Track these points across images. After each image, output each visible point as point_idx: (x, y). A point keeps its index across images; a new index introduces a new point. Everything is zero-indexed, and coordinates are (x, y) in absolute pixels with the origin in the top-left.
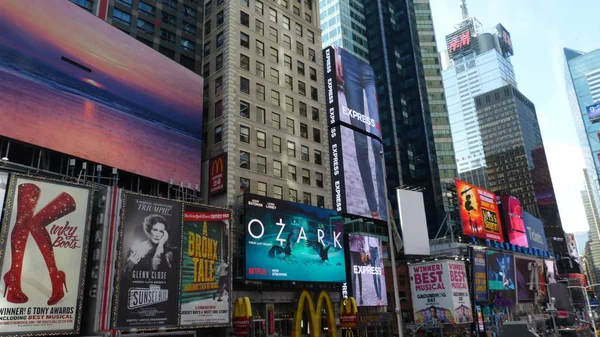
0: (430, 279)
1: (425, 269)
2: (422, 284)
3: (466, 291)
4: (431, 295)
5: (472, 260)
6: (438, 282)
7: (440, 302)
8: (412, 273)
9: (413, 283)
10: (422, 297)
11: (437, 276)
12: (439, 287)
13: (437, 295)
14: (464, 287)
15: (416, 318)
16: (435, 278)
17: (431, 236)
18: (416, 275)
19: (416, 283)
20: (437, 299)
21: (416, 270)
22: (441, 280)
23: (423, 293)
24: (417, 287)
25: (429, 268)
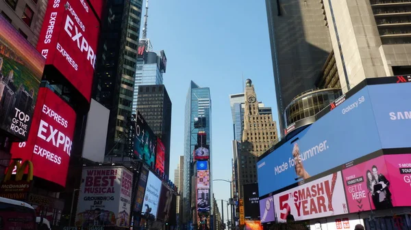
0: (101, 182)
1: (99, 173)
2: (92, 187)
3: (129, 199)
4: (98, 198)
6: (109, 186)
7: (107, 205)
8: (85, 175)
9: (83, 186)
10: (88, 199)
11: (109, 181)
12: (109, 191)
13: (105, 198)
15: (77, 219)
16: (107, 182)
18: (87, 178)
19: (87, 185)
20: (104, 202)
21: (90, 173)
22: (112, 185)
23: (91, 195)
24: (86, 190)
25: (103, 172)
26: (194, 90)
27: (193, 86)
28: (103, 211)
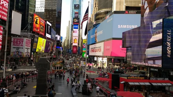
0: (19, 42)
1: (17, 39)
2: (15, 44)
4: (18, 48)
5: (34, 39)
6: (21, 44)
8: (12, 40)
9: (12, 43)
10: (14, 48)
11: (21, 42)
12: (21, 45)
13: (20, 48)
14: (29, 47)
15: (11, 54)
17: (22, 29)
18: (14, 41)
20: (20, 49)
21: (14, 39)
23: (15, 47)
24: (13, 45)
25: (19, 39)
28: (20, 52)
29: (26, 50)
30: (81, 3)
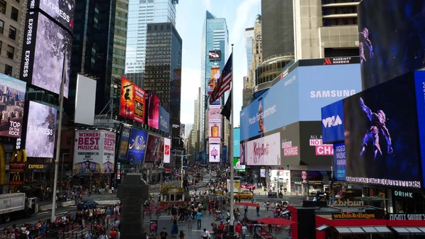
0: (90, 142)
1: (87, 135)
2: (83, 145)
3: (113, 152)
4: (88, 153)
5: (121, 132)
6: (95, 144)
7: (94, 158)
8: (77, 136)
9: (77, 144)
10: (81, 154)
11: (95, 141)
12: (95, 148)
13: (93, 154)
14: (112, 150)
15: (74, 168)
17: (97, 112)
18: (80, 138)
19: (79, 143)
20: (92, 156)
21: (81, 135)
22: (97, 144)
23: (83, 151)
24: (79, 147)
25: (91, 135)
26: (210, 21)
27: (209, 16)
28: (92, 162)
29: (105, 159)
30: (224, 48)
